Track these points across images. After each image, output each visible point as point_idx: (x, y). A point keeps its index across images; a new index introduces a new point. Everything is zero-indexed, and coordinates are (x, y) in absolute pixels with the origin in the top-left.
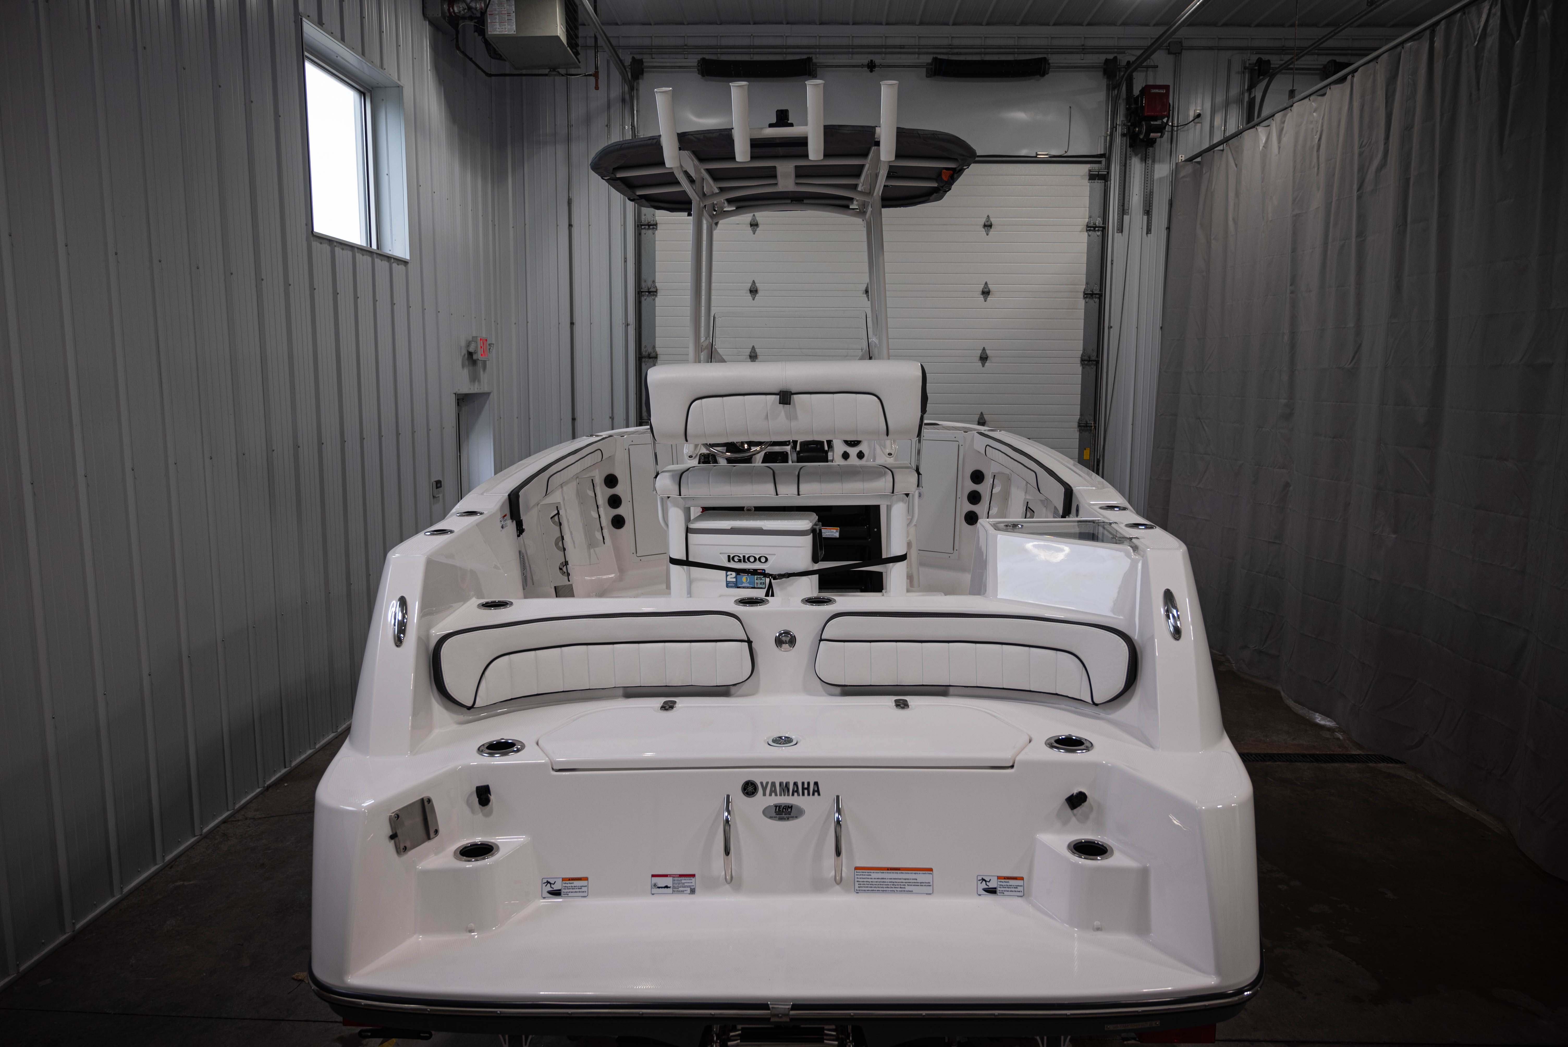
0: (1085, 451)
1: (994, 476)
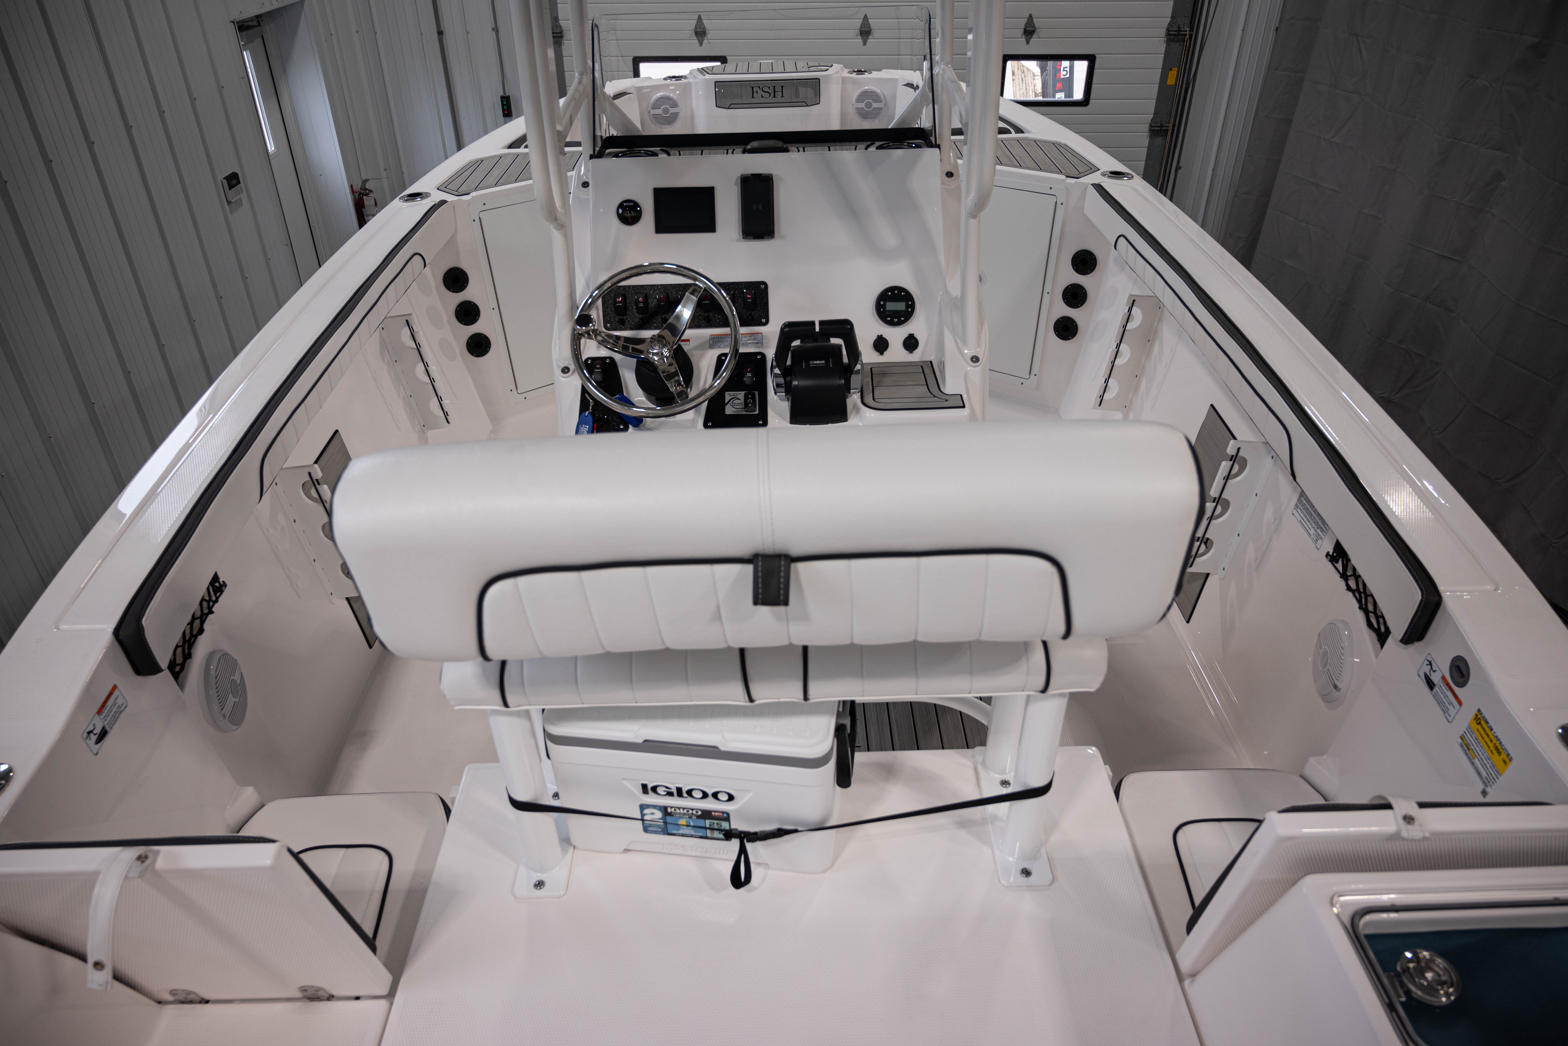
0: (1170, 72)
1: (1134, 301)
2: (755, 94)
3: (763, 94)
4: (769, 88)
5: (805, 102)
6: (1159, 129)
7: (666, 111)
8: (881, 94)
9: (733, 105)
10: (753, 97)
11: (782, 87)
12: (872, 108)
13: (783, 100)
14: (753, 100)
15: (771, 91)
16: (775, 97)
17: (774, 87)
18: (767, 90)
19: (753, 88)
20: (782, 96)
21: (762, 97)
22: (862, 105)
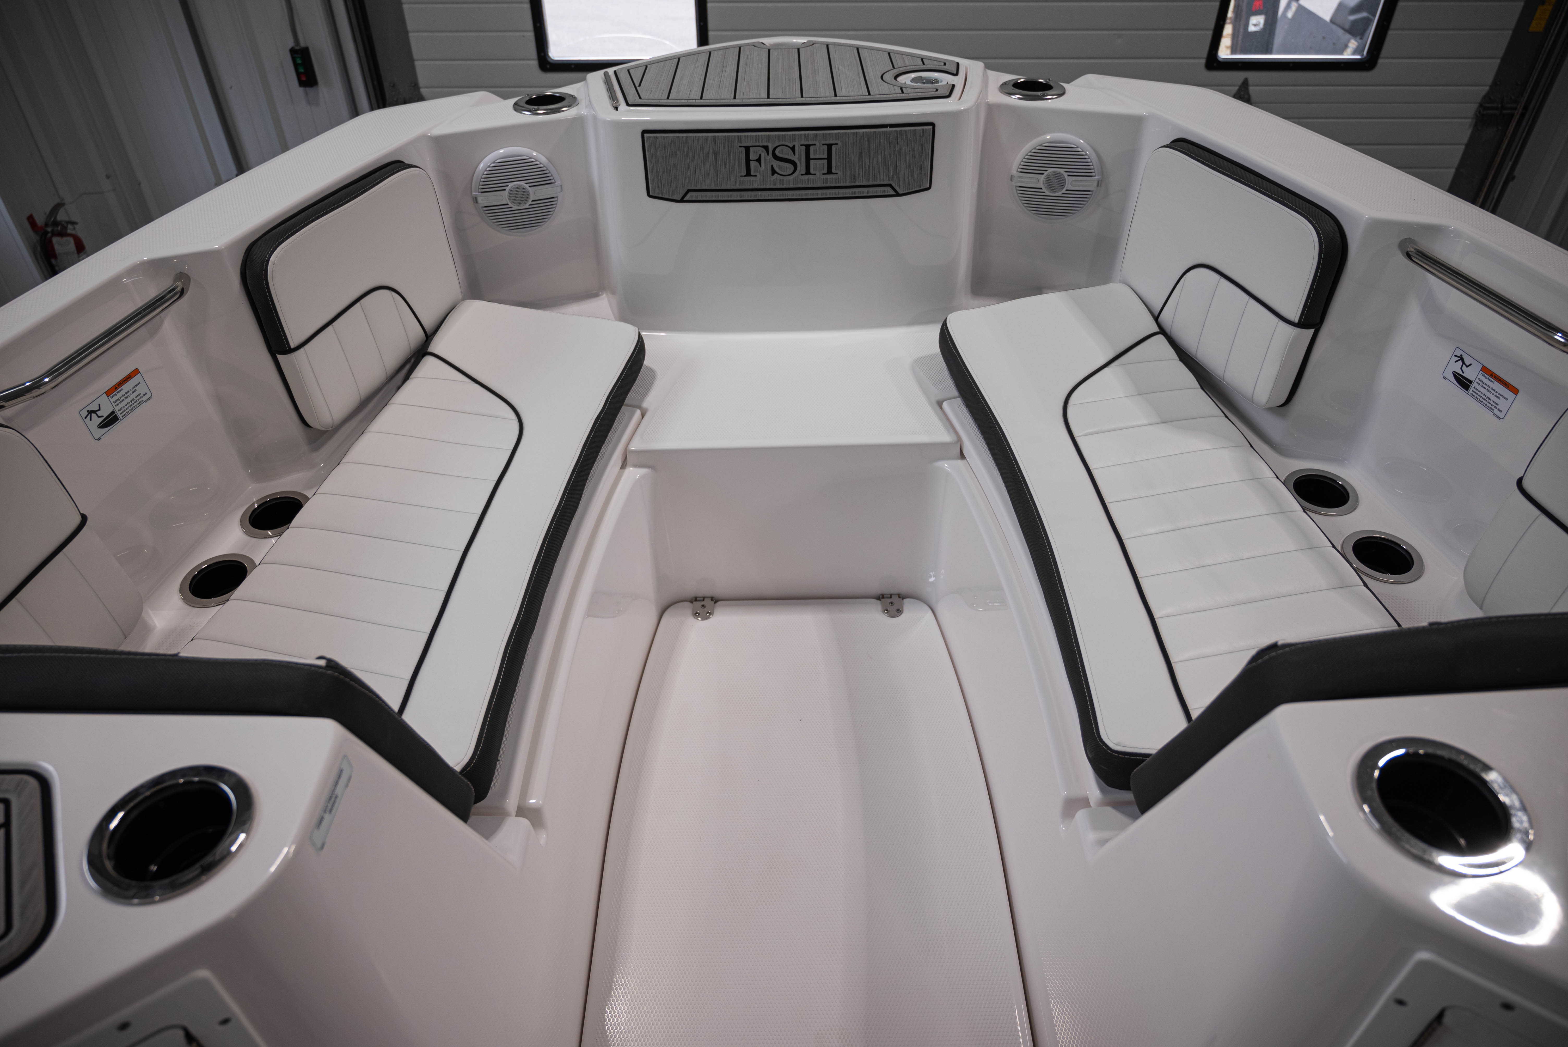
2: (753, 164)
3: (776, 164)
4: (793, 149)
5: (890, 185)
6: (1497, 112)
7: (519, 195)
8: (1089, 152)
9: (693, 194)
10: (748, 174)
11: (830, 147)
12: (1064, 191)
13: (832, 180)
14: (748, 182)
15: (799, 158)
16: (808, 172)
17: (808, 147)
18: (789, 155)
19: (747, 149)
20: (830, 172)
21: (774, 172)
22: (1040, 181)
